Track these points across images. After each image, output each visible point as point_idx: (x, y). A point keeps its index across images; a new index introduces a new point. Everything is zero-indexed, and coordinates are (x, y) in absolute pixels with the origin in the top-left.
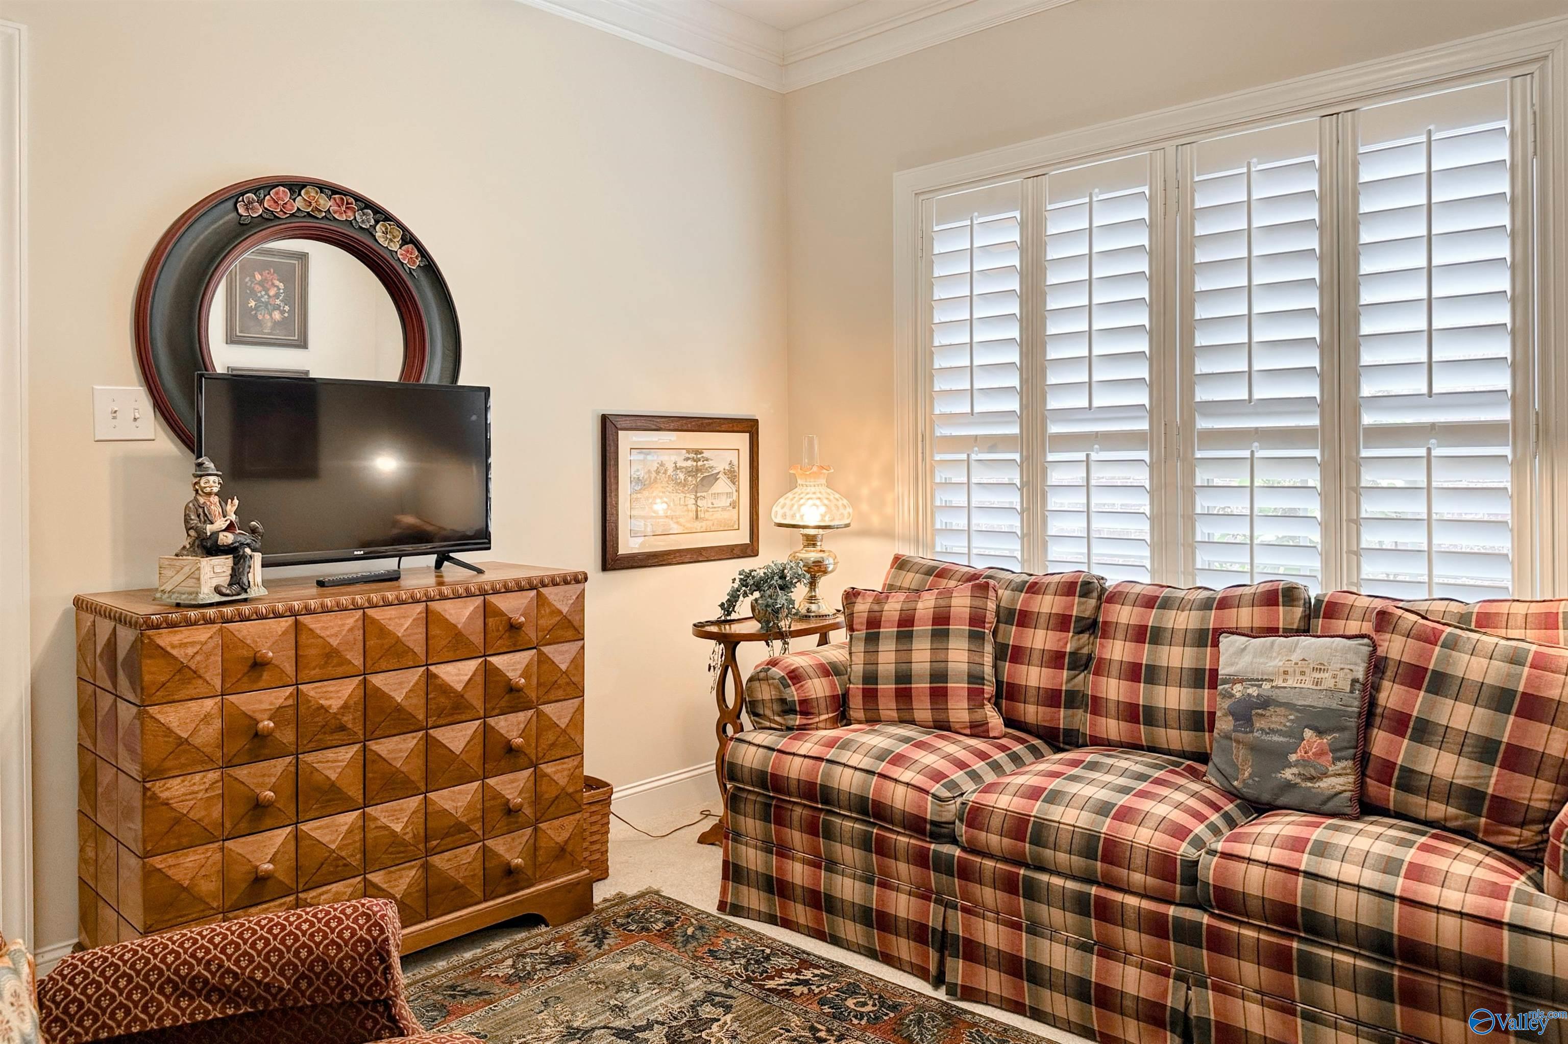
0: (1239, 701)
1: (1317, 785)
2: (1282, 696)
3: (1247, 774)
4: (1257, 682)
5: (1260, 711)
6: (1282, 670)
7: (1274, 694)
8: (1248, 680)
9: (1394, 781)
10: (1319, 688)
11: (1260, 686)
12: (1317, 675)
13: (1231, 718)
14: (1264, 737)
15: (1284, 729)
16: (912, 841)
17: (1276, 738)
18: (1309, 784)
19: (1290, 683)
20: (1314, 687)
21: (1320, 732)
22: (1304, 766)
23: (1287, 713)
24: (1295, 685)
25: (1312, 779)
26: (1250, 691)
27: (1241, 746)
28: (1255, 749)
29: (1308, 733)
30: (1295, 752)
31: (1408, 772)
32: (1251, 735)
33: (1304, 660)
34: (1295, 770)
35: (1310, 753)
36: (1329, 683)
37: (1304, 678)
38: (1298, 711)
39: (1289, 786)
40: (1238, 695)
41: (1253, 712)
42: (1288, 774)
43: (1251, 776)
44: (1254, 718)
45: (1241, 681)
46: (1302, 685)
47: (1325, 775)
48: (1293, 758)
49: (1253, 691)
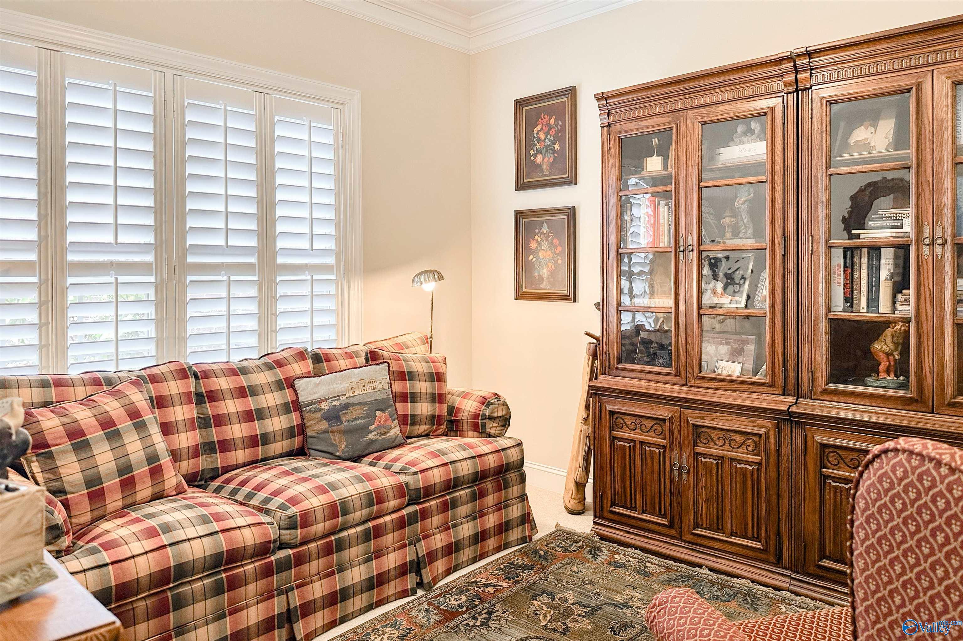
0: (328, 411)
1: (388, 435)
2: (356, 400)
3: (343, 446)
4: (337, 398)
5: (344, 412)
6: (350, 388)
7: (351, 400)
8: (328, 399)
9: (409, 423)
10: (375, 390)
11: (340, 399)
12: (372, 385)
13: (325, 421)
14: (351, 424)
15: (363, 415)
16: (257, 564)
17: (359, 422)
18: (383, 437)
19: (357, 393)
20: (373, 391)
21: (383, 410)
22: (380, 429)
23: (362, 407)
24: (361, 393)
25: (385, 433)
26: (334, 403)
27: (336, 434)
28: (347, 432)
29: (378, 413)
30: (374, 424)
31: (413, 416)
32: (342, 426)
33: (361, 380)
34: (375, 433)
35: (382, 422)
36: (380, 387)
37: (365, 388)
38: (369, 404)
39: (372, 441)
40: (326, 408)
41: (340, 413)
42: (371, 436)
43: (346, 446)
44: (341, 416)
45: (325, 400)
46: (366, 392)
47: (391, 429)
48: (372, 427)
49: (337, 403)
